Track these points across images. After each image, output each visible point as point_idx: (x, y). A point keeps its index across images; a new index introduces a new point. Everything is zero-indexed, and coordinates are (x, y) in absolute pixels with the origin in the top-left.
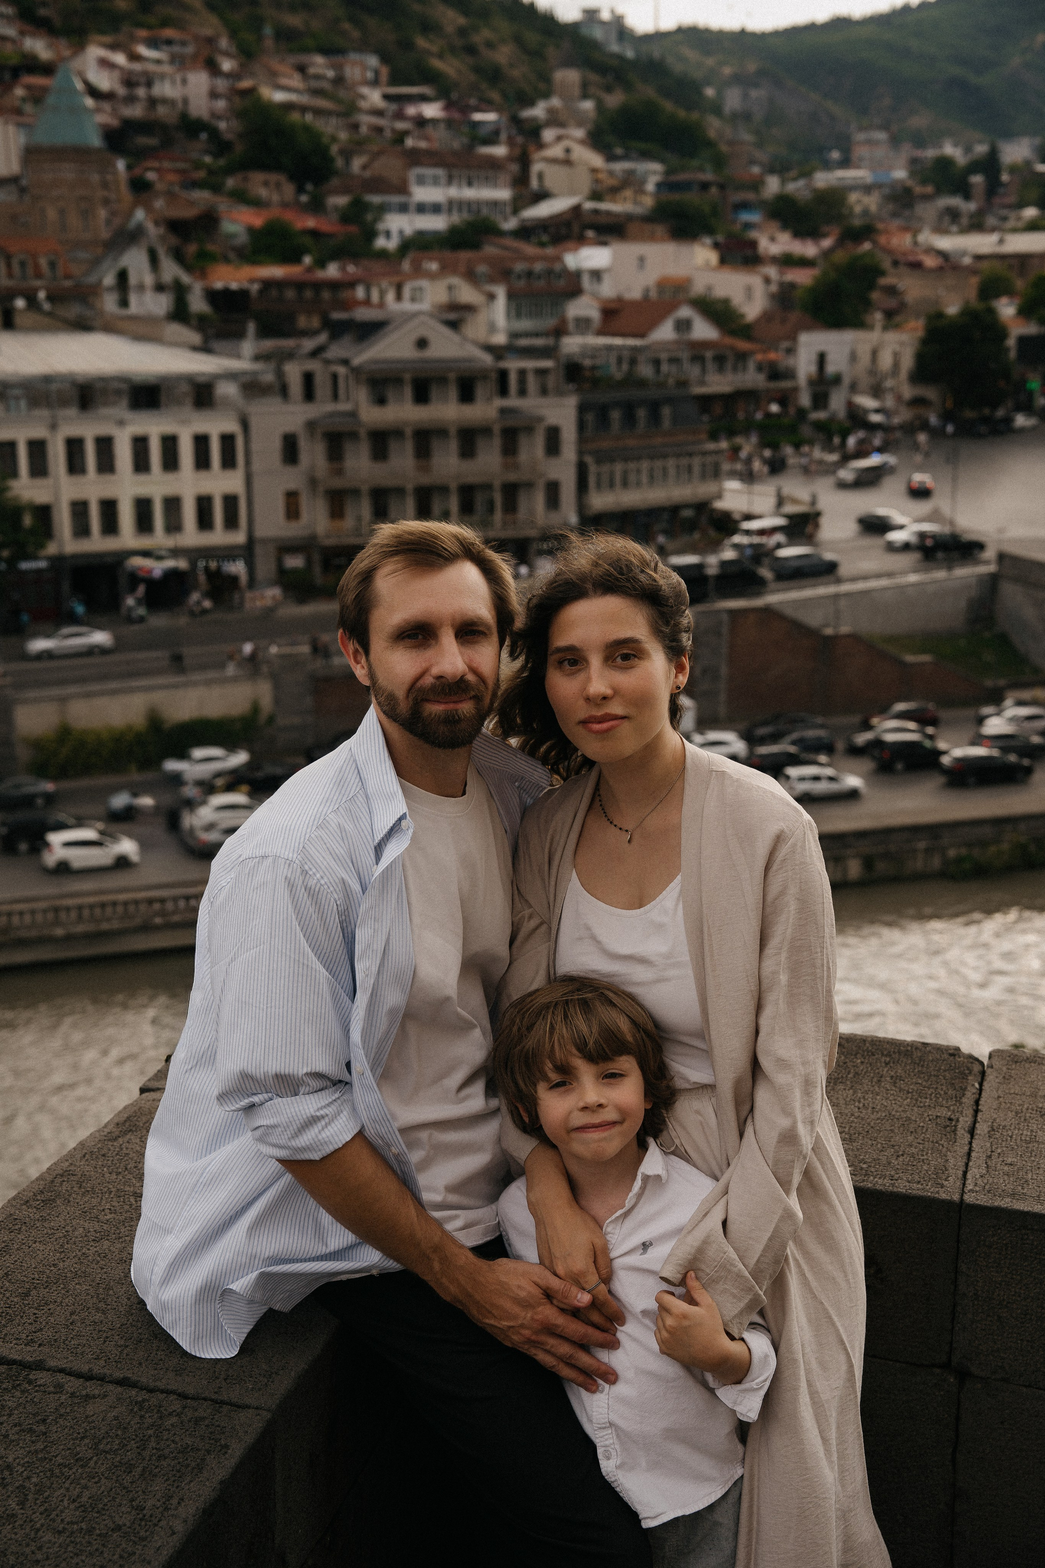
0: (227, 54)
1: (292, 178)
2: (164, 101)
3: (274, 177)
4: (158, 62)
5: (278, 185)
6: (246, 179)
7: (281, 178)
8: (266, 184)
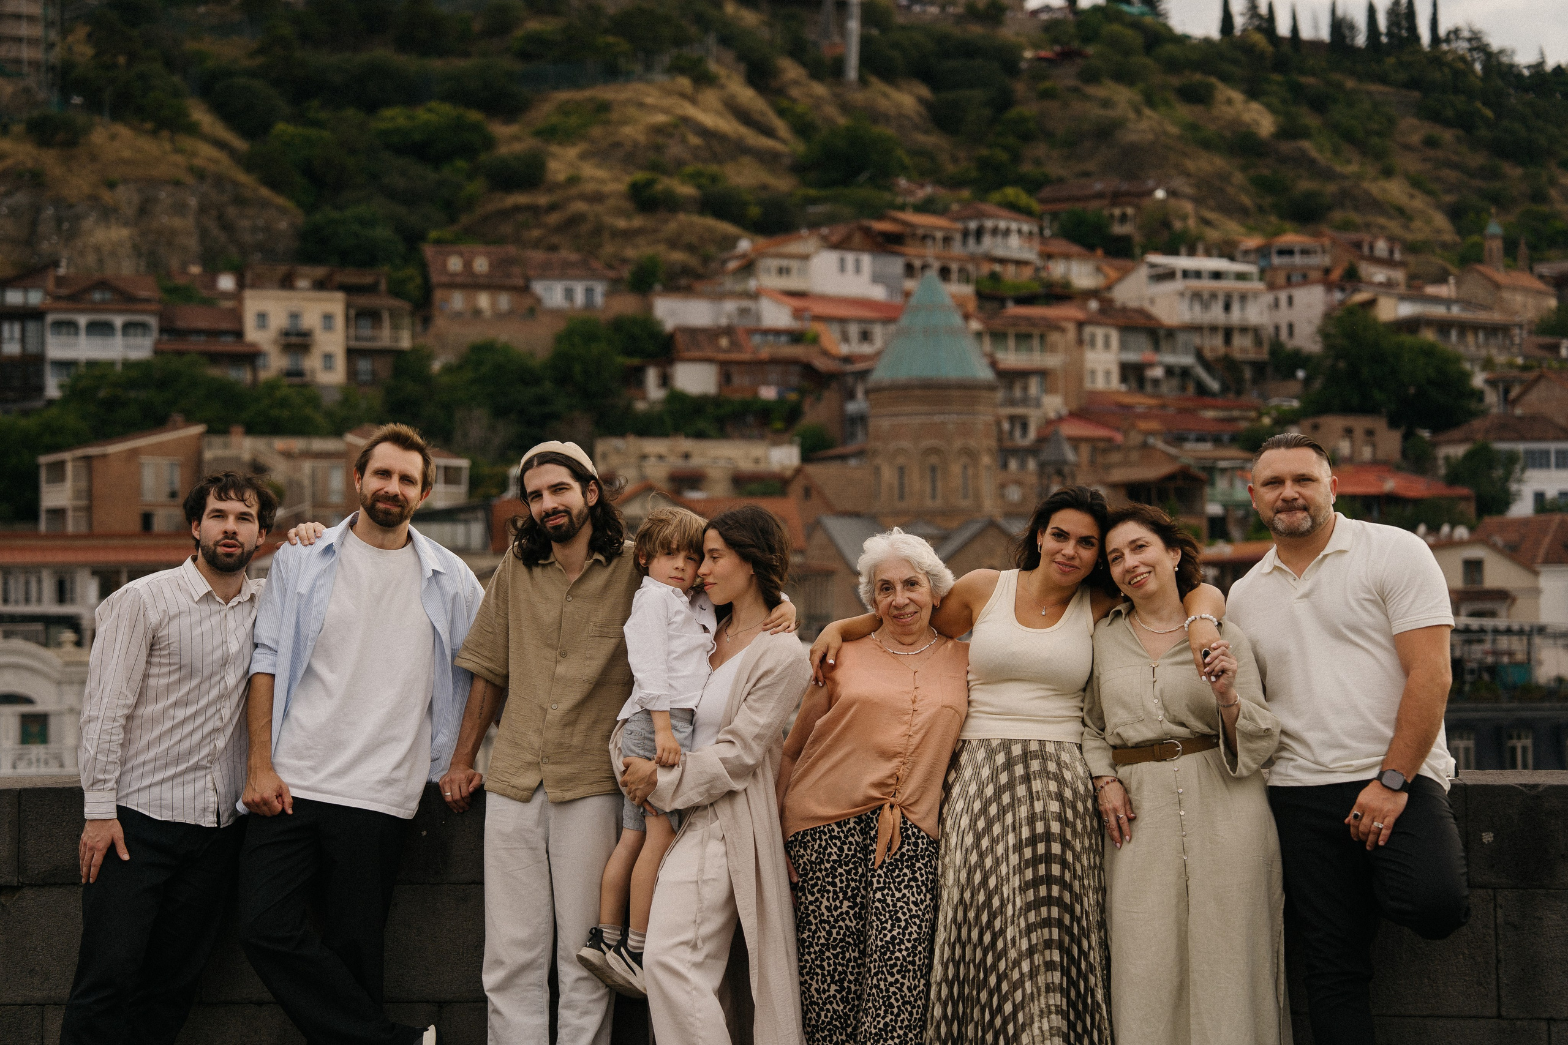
0: (1388, 262)
1: (1393, 424)
2: (1244, 330)
3: (1360, 424)
4: (1241, 276)
5: (1370, 433)
6: (1316, 427)
7: (1379, 424)
8: (1349, 432)
